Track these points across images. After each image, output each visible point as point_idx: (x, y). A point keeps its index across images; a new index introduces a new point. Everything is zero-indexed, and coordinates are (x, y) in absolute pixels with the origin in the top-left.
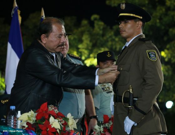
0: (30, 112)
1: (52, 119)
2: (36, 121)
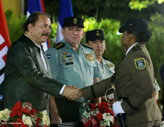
0: (5, 110)
1: (24, 117)
2: (10, 118)
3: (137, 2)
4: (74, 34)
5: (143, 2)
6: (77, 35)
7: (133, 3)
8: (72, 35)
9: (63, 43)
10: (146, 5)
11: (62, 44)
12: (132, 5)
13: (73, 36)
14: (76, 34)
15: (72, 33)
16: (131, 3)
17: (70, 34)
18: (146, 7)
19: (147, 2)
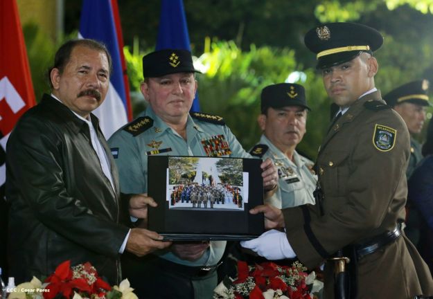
3: (336, 5)
4: (175, 94)
5: (350, 5)
6: (184, 93)
7: (326, 9)
8: (171, 95)
9: (147, 117)
10: (358, 11)
11: (147, 120)
12: (323, 13)
13: (174, 98)
14: (182, 91)
15: (170, 91)
16: (320, 9)
17: (166, 93)
18: (356, 16)
19: (359, 6)
